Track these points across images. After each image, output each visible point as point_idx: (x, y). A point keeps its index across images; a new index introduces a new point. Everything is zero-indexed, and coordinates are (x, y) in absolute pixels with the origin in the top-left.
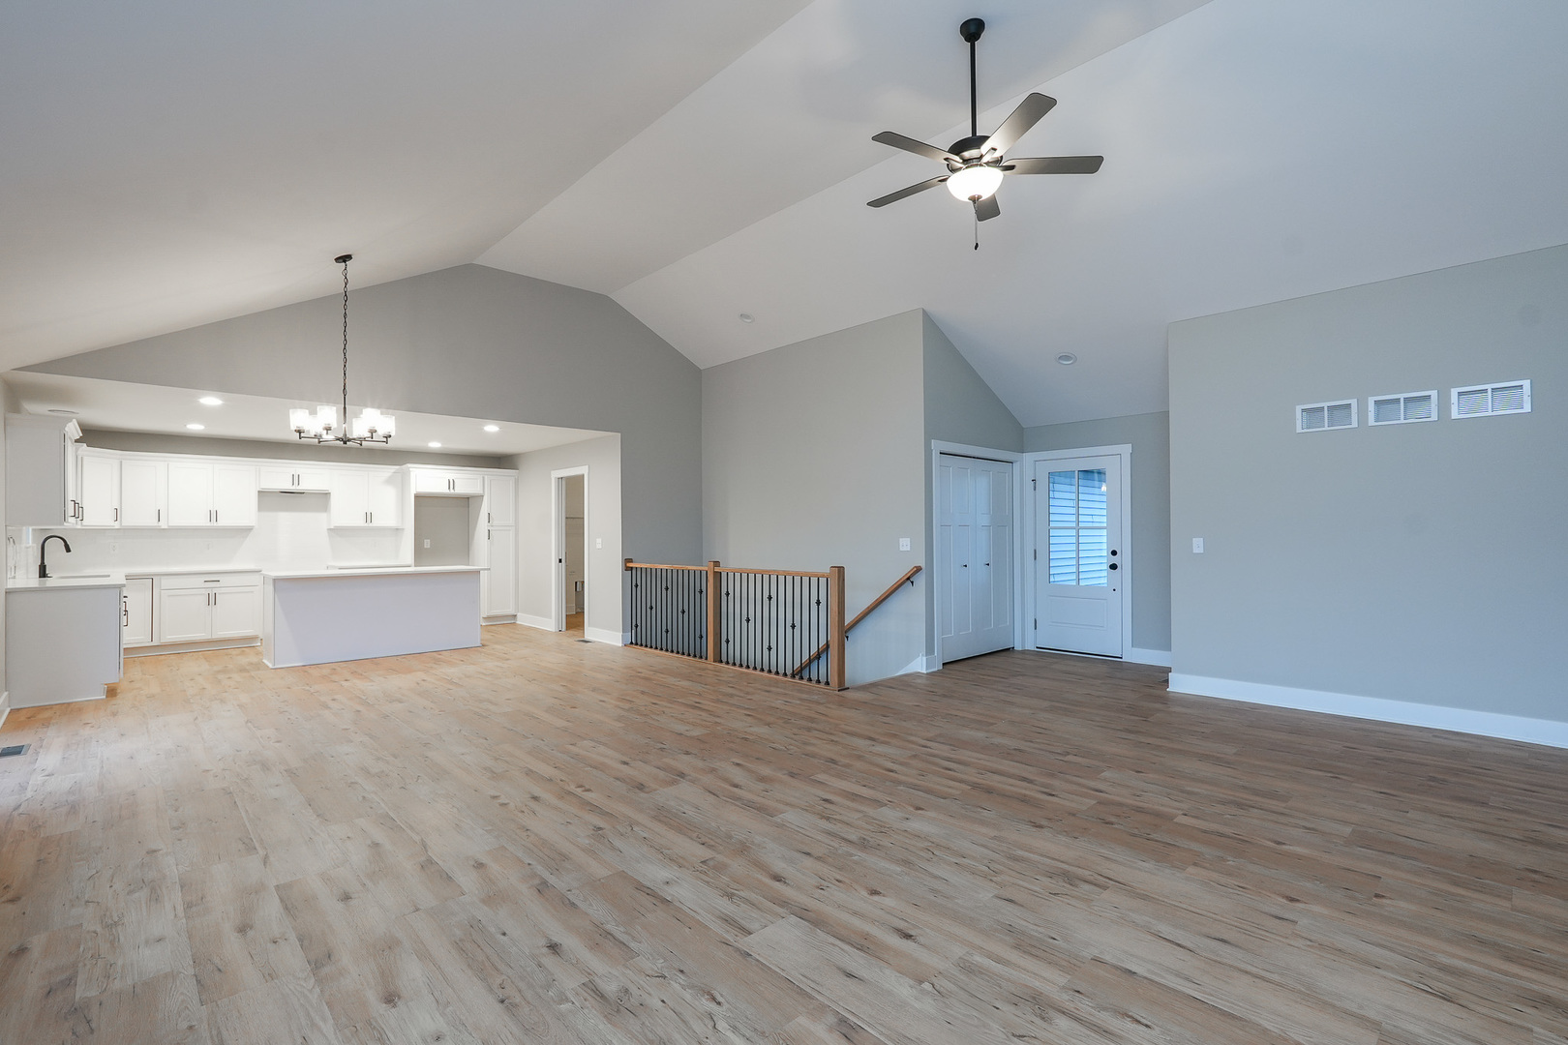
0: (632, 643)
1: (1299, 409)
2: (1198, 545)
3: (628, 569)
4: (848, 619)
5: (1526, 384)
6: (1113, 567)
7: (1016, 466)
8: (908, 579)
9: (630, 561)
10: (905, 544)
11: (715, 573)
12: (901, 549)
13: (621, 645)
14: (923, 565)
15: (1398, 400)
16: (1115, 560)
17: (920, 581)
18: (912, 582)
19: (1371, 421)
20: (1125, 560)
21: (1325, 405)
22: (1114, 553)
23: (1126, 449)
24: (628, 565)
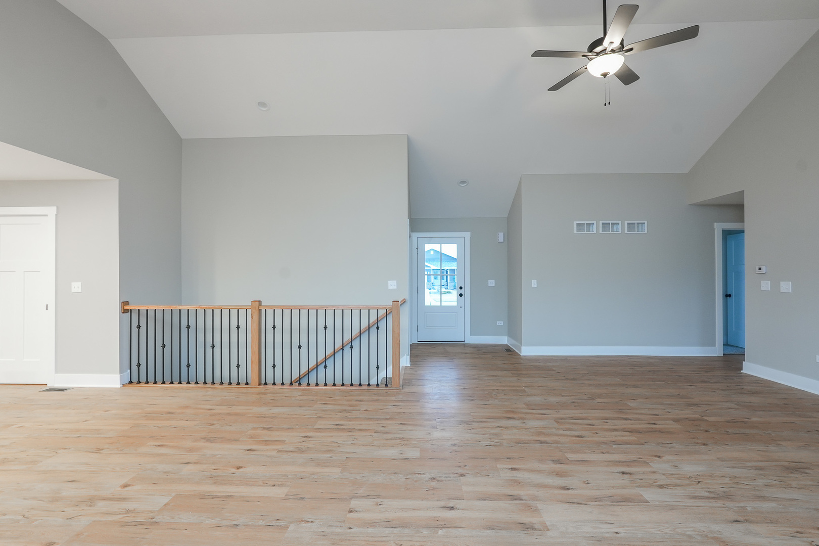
0: (131, 382)
1: (575, 223)
2: (534, 284)
3: (125, 311)
5: (646, 222)
6: (461, 295)
9: (126, 303)
13: (118, 386)
15: (609, 223)
16: (462, 291)
19: (601, 232)
20: (467, 291)
21: (585, 222)
22: (461, 288)
23: (468, 235)
24: (127, 307)
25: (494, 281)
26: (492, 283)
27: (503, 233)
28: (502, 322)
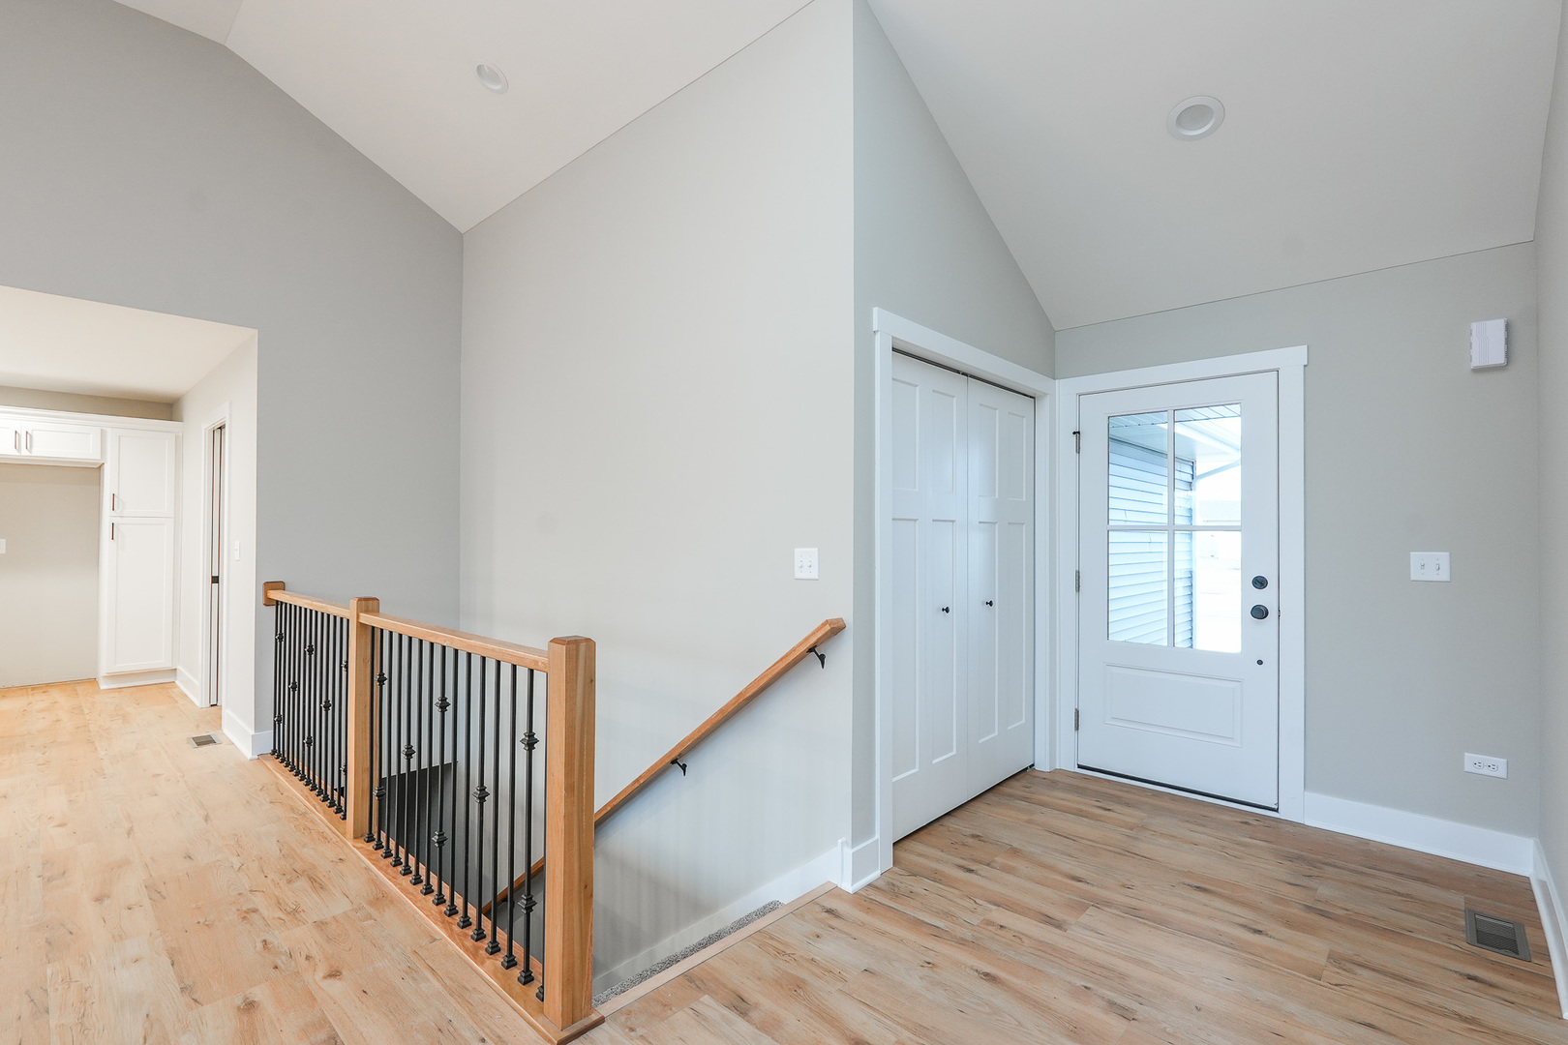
0: (274, 753)
3: (268, 602)
4: (603, 796)
6: (1260, 613)
7: (1044, 408)
8: (811, 650)
9: (280, 586)
10: (806, 562)
11: (361, 626)
12: (798, 575)
13: (250, 758)
14: (848, 618)
16: (1263, 597)
17: (842, 656)
18: (822, 658)
20: (1290, 597)
22: (1260, 583)
23: (1292, 359)
24: (275, 595)
25: (1445, 555)
26: (1430, 566)
27: (1501, 324)
28: (1501, 762)
